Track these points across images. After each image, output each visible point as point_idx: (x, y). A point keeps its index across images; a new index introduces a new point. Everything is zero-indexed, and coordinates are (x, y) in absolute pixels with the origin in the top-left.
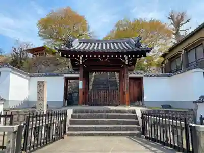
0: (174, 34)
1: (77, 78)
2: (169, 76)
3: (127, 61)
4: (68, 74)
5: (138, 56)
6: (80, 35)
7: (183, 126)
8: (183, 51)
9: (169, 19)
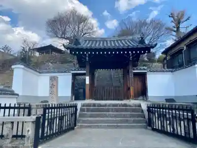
0: (175, 31)
1: (84, 74)
2: (172, 72)
3: (131, 57)
4: (75, 70)
5: (142, 52)
6: (84, 34)
7: (190, 117)
8: (185, 47)
9: (170, 17)
